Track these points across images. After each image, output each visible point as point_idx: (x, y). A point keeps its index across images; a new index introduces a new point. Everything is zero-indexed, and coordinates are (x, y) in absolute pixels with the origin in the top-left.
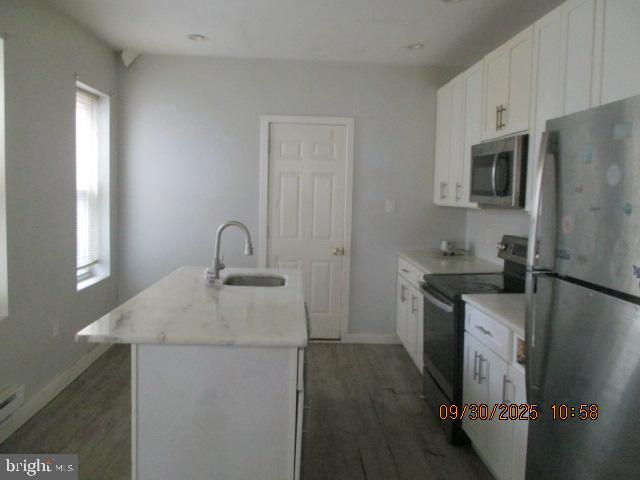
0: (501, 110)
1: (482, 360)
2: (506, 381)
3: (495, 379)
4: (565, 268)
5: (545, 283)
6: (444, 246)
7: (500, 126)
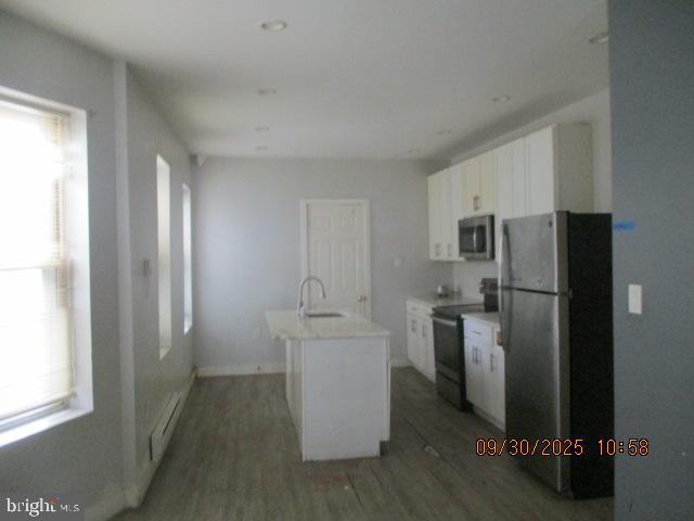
0: (476, 198)
1: (476, 349)
2: (492, 356)
3: (485, 358)
4: (516, 284)
5: (506, 293)
6: (440, 290)
7: (476, 208)
